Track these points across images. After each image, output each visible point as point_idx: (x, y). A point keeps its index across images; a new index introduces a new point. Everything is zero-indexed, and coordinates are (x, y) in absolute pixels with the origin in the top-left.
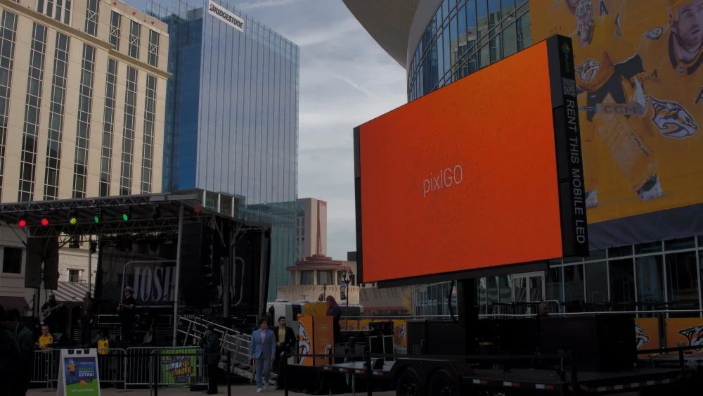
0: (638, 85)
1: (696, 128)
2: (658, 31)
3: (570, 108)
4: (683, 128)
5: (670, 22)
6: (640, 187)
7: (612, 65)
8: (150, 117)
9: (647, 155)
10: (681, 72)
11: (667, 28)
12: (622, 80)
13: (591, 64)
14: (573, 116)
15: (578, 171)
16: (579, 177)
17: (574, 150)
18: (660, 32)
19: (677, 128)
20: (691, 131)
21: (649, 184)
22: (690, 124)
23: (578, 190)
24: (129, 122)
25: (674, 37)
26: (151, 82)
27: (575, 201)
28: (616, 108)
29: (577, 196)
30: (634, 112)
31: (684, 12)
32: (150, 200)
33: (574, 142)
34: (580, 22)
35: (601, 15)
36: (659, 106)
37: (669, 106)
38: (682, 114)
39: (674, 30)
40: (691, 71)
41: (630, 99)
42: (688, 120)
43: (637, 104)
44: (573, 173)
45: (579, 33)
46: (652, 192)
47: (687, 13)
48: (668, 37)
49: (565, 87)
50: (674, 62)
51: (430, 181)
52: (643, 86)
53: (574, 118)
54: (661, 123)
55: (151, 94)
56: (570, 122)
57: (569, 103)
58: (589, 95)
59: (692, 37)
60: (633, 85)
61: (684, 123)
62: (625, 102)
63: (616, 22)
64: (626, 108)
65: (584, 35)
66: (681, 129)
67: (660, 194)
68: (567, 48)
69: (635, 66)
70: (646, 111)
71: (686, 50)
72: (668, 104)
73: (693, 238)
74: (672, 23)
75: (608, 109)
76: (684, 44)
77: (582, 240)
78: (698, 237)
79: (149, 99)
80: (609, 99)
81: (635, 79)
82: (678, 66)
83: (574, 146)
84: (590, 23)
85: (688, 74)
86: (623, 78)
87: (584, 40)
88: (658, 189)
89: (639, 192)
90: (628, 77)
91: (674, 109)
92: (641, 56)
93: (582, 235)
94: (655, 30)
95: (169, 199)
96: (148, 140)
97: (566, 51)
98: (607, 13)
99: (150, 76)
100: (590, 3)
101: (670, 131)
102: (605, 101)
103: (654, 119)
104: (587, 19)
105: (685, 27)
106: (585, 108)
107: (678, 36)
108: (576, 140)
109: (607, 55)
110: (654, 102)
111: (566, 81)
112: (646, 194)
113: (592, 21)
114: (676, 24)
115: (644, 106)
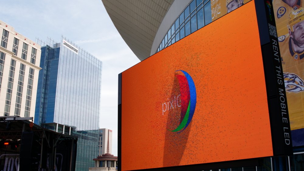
2: (283, 37)
3: (274, 45)
4: (298, 87)
8: (30, 87)
10: (297, 58)
11: (288, 35)
14: (276, 51)
15: (283, 90)
16: (283, 95)
17: (279, 75)
18: (283, 39)
19: (295, 87)
20: (303, 88)
22: (302, 85)
23: (283, 104)
24: (20, 89)
25: (292, 40)
26: (32, 71)
27: (282, 113)
29: (284, 109)
31: (297, 27)
32: (6, 120)
33: (279, 70)
37: (290, 76)
38: (297, 80)
39: (292, 36)
40: (302, 57)
42: (301, 83)
44: (280, 91)
47: (299, 27)
49: (270, 30)
50: (293, 53)
51: (167, 104)
53: (277, 53)
55: (31, 77)
56: (275, 55)
57: (273, 42)
61: (299, 84)
66: (297, 87)
68: (269, 4)
71: (299, 46)
72: (289, 75)
74: (290, 33)
76: (298, 43)
77: (288, 143)
79: (30, 79)
82: (295, 55)
83: (279, 72)
85: (300, 59)
91: (293, 77)
93: (288, 138)
95: (16, 119)
96: (29, 98)
97: (269, 6)
99: (31, 69)
101: (291, 89)
105: (298, 34)
107: (294, 40)
108: (280, 68)
111: (271, 26)
114: (292, 33)
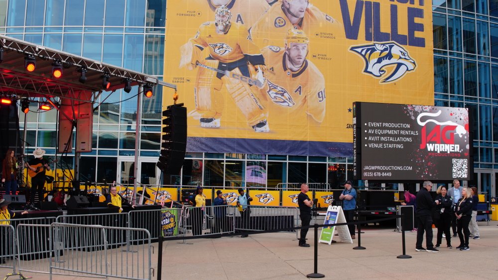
0: (260, 71)
1: (294, 104)
4: (286, 102)
5: (285, 47)
6: (255, 124)
7: (242, 53)
9: (262, 109)
11: (283, 49)
12: (248, 64)
13: (224, 46)
18: (278, 50)
19: (282, 101)
20: (291, 104)
21: (261, 124)
22: (291, 101)
28: (241, 78)
30: (256, 84)
31: (294, 46)
34: (218, 18)
35: (237, 22)
36: (272, 86)
37: (279, 89)
38: (286, 95)
40: (294, 76)
41: (253, 76)
42: (290, 99)
43: (258, 80)
45: (216, 24)
46: (263, 128)
47: (296, 47)
48: (283, 54)
50: (285, 68)
52: (263, 73)
54: (273, 95)
58: (220, 64)
59: (297, 60)
60: (256, 70)
62: (249, 76)
63: (249, 31)
64: (250, 81)
65: (221, 27)
66: (284, 102)
67: (268, 131)
69: (259, 60)
70: (263, 87)
71: (293, 65)
73: (286, 156)
75: (235, 76)
78: (289, 156)
80: (237, 71)
81: (258, 67)
82: (287, 71)
84: (227, 23)
86: (250, 63)
87: (220, 30)
88: (266, 128)
89: (253, 127)
90: (254, 65)
91: (282, 91)
92: (264, 57)
94: (276, 47)
98: (242, 23)
100: (229, 11)
101: (278, 101)
102: (233, 71)
103: (268, 92)
104: (225, 19)
106: (215, 70)
107: (289, 57)
109: (239, 46)
110: (269, 83)
112: (258, 129)
113: (229, 22)
114: (288, 50)
115: (263, 83)
